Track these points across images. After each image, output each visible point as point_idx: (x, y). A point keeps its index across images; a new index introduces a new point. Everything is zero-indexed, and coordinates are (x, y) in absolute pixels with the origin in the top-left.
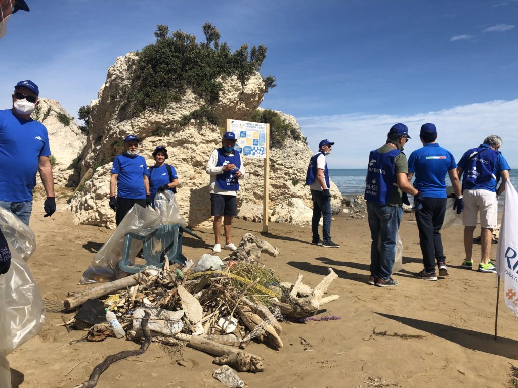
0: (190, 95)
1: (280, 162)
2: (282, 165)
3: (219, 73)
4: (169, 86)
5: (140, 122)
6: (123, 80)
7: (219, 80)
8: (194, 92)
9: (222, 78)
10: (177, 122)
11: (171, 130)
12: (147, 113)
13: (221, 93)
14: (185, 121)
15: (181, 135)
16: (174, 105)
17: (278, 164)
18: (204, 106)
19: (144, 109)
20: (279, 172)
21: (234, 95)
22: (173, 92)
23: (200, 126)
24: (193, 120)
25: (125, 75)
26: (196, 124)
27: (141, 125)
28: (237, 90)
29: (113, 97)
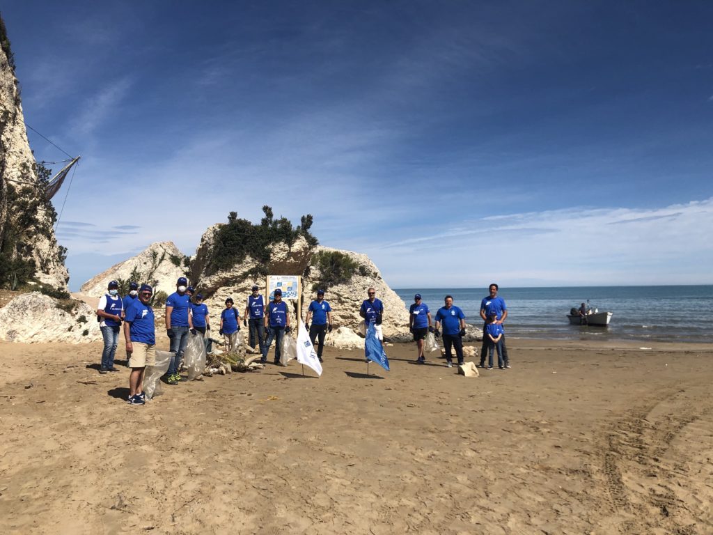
0: (249, 259)
1: (346, 296)
2: (348, 298)
3: (270, 242)
4: (233, 254)
5: (215, 278)
6: (210, 245)
7: (271, 246)
8: (251, 256)
9: (273, 245)
10: (239, 276)
11: (236, 282)
12: (219, 272)
13: (272, 255)
14: (245, 276)
15: (242, 285)
16: (237, 266)
17: (345, 298)
18: (258, 265)
19: (218, 270)
20: (346, 304)
21: (282, 255)
22: (237, 258)
23: (255, 279)
24: (250, 275)
25: (212, 241)
26: (253, 277)
27: (216, 280)
28: (285, 251)
29: (204, 257)
